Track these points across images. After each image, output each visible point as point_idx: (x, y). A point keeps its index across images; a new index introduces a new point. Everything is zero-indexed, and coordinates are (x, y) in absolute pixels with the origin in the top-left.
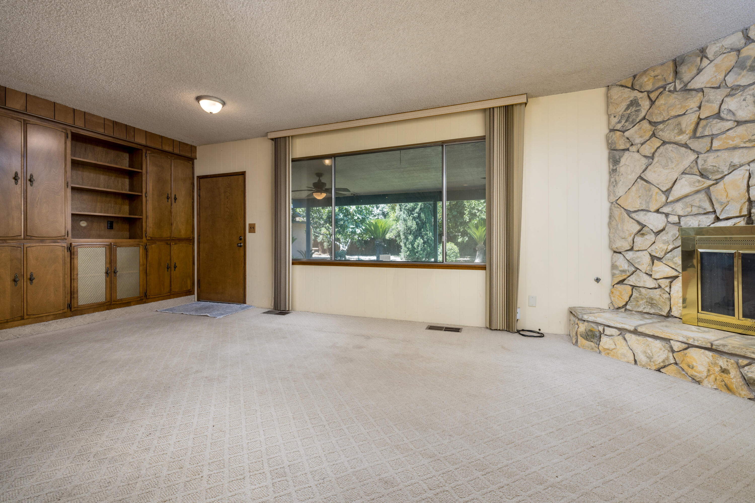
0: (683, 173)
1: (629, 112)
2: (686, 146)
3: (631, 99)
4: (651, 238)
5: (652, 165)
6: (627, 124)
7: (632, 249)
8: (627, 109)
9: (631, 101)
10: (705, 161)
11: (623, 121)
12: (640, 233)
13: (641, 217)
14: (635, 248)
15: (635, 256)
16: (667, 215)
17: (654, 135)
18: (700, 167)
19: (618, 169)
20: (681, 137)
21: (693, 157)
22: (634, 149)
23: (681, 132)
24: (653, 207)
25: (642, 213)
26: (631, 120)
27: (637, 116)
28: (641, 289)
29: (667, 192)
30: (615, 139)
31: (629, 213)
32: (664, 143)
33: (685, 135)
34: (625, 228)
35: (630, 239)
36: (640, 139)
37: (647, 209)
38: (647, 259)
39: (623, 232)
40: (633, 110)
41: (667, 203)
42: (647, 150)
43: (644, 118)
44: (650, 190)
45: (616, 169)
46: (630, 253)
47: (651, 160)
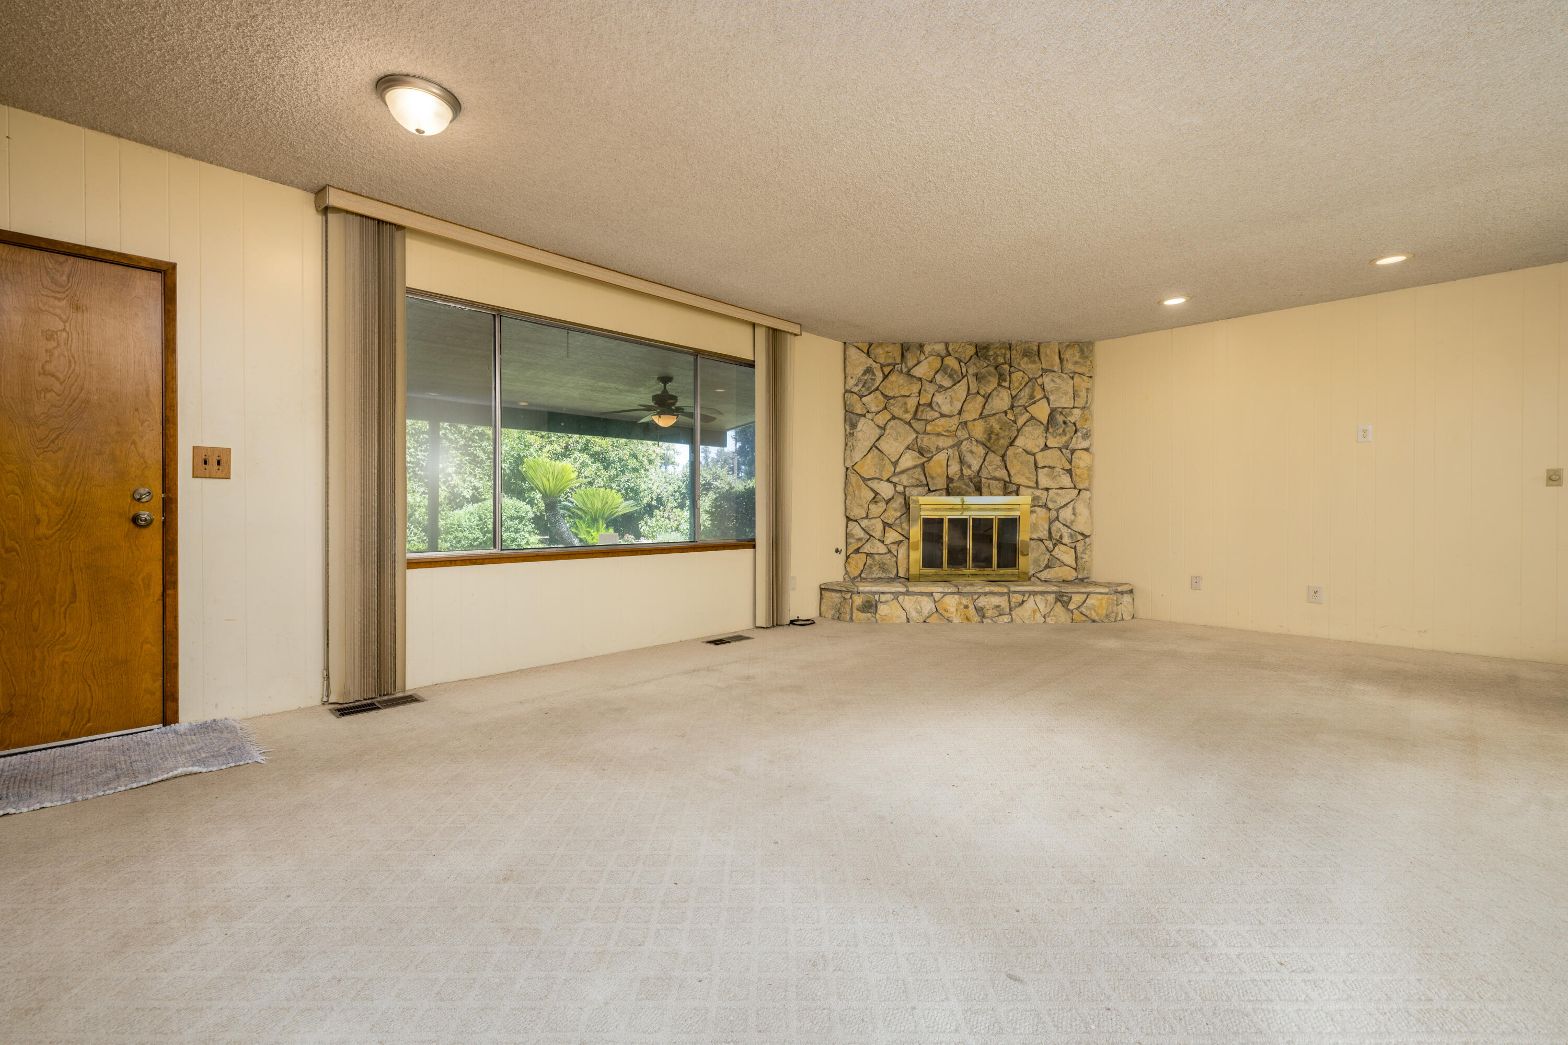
0: (908, 448)
1: (866, 378)
2: (909, 424)
3: (868, 365)
4: (882, 505)
5: (885, 435)
6: (863, 389)
7: (867, 517)
8: (864, 374)
9: (867, 367)
10: (922, 441)
11: (860, 386)
12: (874, 501)
13: (875, 485)
14: (870, 516)
15: (869, 523)
16: (895, 485)
17: (885, 408)
18: (919, 445)
19: (855, 433)
20: (906, 415)
21: (914, 436)
22: (869, 416)
23: (906, 411)
24: (885, 477)
25: (876, 481)
26: (867, 386)
27: (873, 385)
28: (875, 556)
29: (895, 464)
30: (853, 401)
31: (865, 480)
32: (894, 418)
33: (909, 414)
34: (862, 495)
35: (866, 506)
36: (876, 408)
37: (880, 477)
38: (880, 526)
39: (861, 499)
40: (869, 377)
41: (895, 474)
42: (881, 419)
43: (877, 389)
44: (883, 460)
45: (853, 433)
46: (866, 521)
47: (883, 431)
